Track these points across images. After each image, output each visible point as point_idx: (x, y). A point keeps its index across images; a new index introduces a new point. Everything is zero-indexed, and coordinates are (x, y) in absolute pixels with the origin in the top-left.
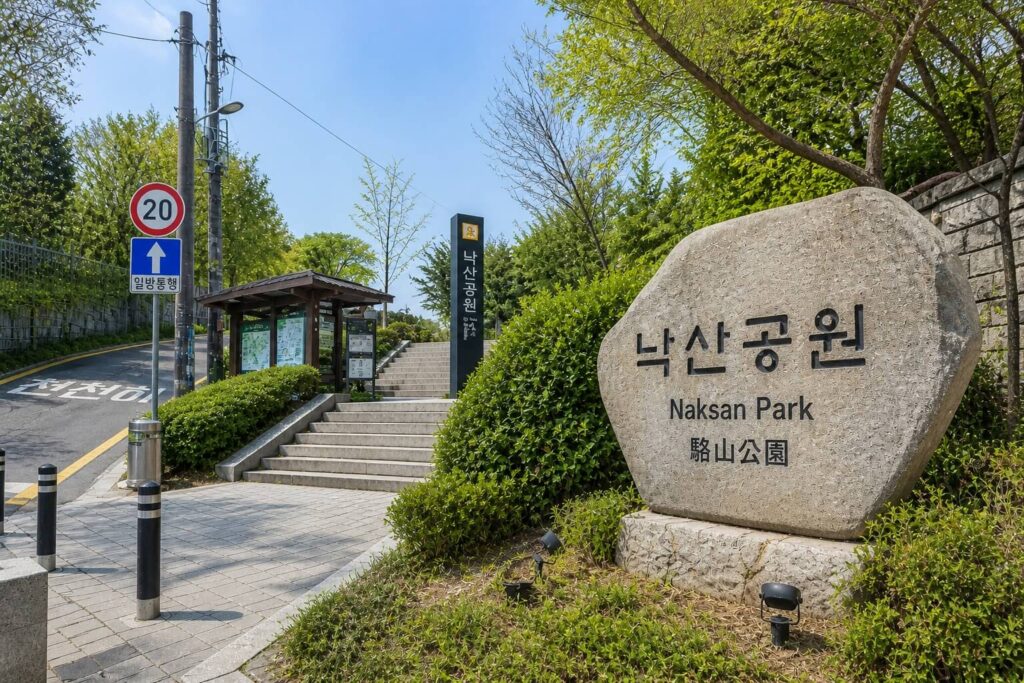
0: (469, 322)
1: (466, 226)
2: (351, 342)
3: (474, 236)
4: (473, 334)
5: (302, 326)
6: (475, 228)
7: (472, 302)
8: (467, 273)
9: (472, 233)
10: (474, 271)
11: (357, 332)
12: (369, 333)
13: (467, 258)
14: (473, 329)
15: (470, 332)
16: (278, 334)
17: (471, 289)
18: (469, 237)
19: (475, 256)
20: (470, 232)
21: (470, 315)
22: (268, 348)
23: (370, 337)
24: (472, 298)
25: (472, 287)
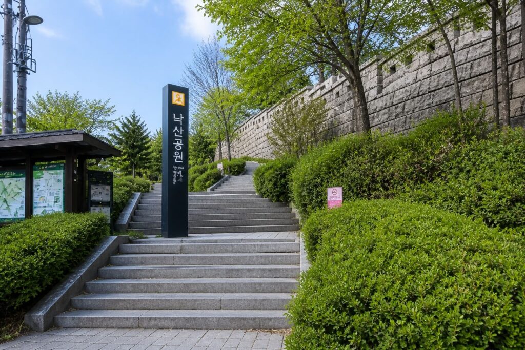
0: (177, 170)
1: (175, 94)
2: (92, 192)
3: (182, 103)
4: (181, 180)
5: (61, 177)
6: (182, 96)
7: (180, 154)
8: (176, 131)
9: (179, 100)
10: (181, 130)
11: (97, 183)
12: (108, 184)
13: (176, 119)
14: (181, 176)
15: (178, 177)
16: (35, 183)
17: (179, 145)
18: (177, 103)
19: (182, 118)
20: (178, 99)
21: (178, 165)
22: (23, 193)
23: (108, 187)
24: (180, 151)
25: (179, 142)
